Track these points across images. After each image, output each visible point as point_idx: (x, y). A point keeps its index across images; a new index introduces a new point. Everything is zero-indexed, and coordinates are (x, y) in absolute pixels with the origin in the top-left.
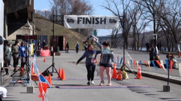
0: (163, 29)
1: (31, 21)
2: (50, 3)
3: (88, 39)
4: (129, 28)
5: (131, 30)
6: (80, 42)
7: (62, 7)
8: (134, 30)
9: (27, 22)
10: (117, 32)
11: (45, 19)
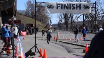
0: (89, 19)
1: (15, 16)
2: (25, 6)
3: (47, 25)
4: (69, 19)
5: (70, 20)
6: (42, 27)
7: (32, 8)
8: (72, 20)
9: (13, 17)
10: (61, 22)
11: (23, 15)
